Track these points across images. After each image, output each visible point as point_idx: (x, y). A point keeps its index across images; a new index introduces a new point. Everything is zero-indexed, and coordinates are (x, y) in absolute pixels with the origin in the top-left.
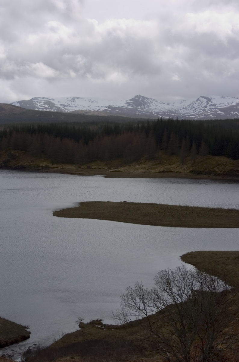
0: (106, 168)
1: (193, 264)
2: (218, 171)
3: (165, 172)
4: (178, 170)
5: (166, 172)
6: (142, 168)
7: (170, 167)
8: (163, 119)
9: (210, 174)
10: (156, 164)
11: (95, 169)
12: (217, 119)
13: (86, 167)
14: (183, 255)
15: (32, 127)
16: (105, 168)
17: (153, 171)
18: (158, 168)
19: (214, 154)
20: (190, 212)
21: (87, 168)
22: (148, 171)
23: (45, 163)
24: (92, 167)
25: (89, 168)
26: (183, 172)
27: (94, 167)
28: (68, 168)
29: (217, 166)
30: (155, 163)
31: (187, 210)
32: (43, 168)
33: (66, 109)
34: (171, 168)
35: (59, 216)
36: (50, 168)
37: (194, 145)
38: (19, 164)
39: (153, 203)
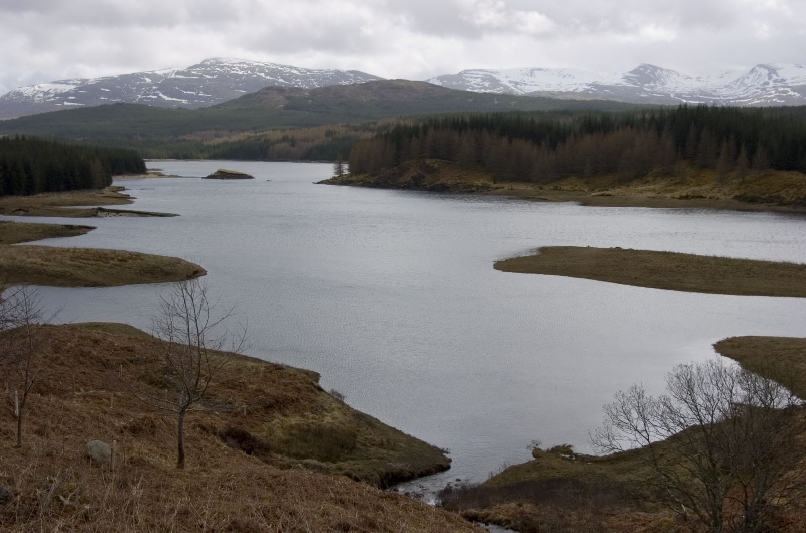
0: (586, 190)
1: (736, 357)
2: (785, 196)
3: (690, 197)
4: (713, 195)
5: (693, 197)
6: (649, 191)
7: (699, 189)
8: (688, 105)
9: (772, 202)
10: (675, 184)
11: (567, 190)
12: (786, 105)
13: (552, 188)
14: (718, 343)
15: (460, 120)
16: (583, 189)
17: (669, 195)
18: (678, 191)
19: (780, 168)
20: (733, 268)
21: (553, 190)
22: (660, 195)
23: (481, 180)
24: (562, 189)
25: (556, 189)
26: (722, 198)
27: (565, 188)
28: (520, 188)
29: (785, 188)
30: (673, 182)
31: (727, 265)
32: (478, 189)
33: (519, 89)
34: (701, 190)
35: (504, 271)
36: (491, 189)
37: (743, 150)
38: (439, 182)
39: (668, 251)
